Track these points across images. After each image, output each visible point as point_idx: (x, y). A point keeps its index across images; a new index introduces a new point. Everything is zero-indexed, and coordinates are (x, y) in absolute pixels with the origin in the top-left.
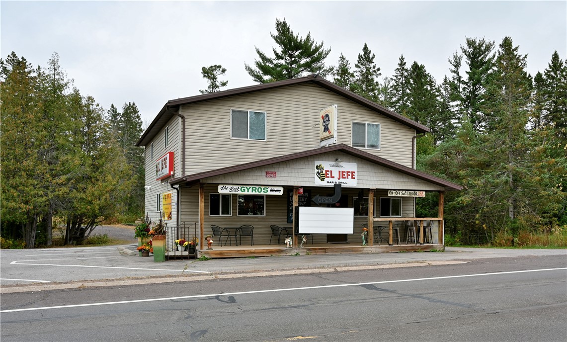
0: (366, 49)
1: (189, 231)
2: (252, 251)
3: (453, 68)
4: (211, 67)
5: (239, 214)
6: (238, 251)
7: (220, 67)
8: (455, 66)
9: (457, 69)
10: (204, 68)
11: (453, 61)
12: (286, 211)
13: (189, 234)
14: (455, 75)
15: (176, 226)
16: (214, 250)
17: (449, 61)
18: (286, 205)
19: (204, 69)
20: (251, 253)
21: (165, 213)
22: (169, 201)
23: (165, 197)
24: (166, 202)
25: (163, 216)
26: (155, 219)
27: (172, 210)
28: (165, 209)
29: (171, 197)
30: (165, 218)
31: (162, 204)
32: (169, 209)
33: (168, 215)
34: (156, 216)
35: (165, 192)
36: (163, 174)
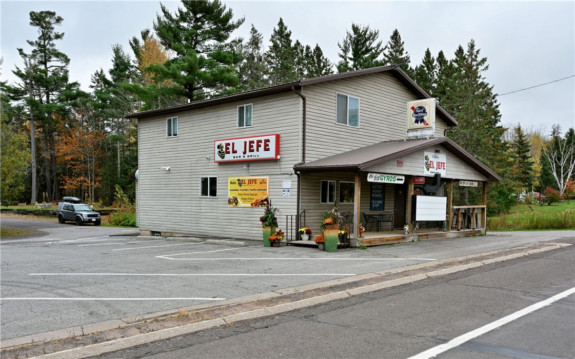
0: (281, 23)
1: (305, 219)
2: (388, 239)
3: (342, 53)
4: (42, 13)
5: (340, 202)
6: (380, 239)
7: (54, 14)
8: (344, 51)
9: (346, 54)
10: (34, 13)
11: (342, 46)
12: (370, 199)
13: (305, 223)
14: (343, 59)
15: (296, 214)
16: (365, 238)
17: (338, 45)
18: (370, 193)
19: (32, 14)
20: (388, 240)
21: (238, 200)
22: (256, 186)
23: (237, 182)
24: (243, 187)
25: (230, 202)
26: (193, 205)
27: (270, 197)
28: (239, 195)
29: (265, 183)
30: (241, 203)
31: (226, 189)
32: (256, 195)
33: (254, 201)
34: (198, 202)
35: (237, 176)
36: (255, 157)
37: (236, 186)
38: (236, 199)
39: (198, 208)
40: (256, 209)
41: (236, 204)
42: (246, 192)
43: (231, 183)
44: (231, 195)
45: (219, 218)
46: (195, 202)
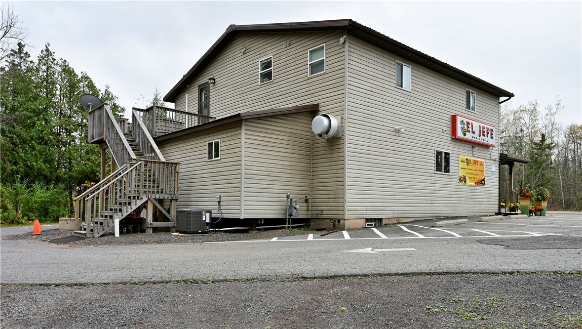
21: (467, 178)
22: (478, 167)
23: (466, 161)
24: (469, 167)
25: (460, 180)
26: (427, 181)
27: (486, 178)
28: (468, 174)
29: (483, 165)
30: (469, 183)
31: (457, 167)
32: (478, 175)
33: (476, 181)
34: (433, 178)
35: (466, 156)
36: (485, 142)
37: (465, 165)
38: (465, 178)
39: (433, 185)
40: (478, 188)
41: (465, 182)
42: (472, 172)
43: (461, 161)
44: (462, 173)
45: (452, 196)
46: (430, 178)
